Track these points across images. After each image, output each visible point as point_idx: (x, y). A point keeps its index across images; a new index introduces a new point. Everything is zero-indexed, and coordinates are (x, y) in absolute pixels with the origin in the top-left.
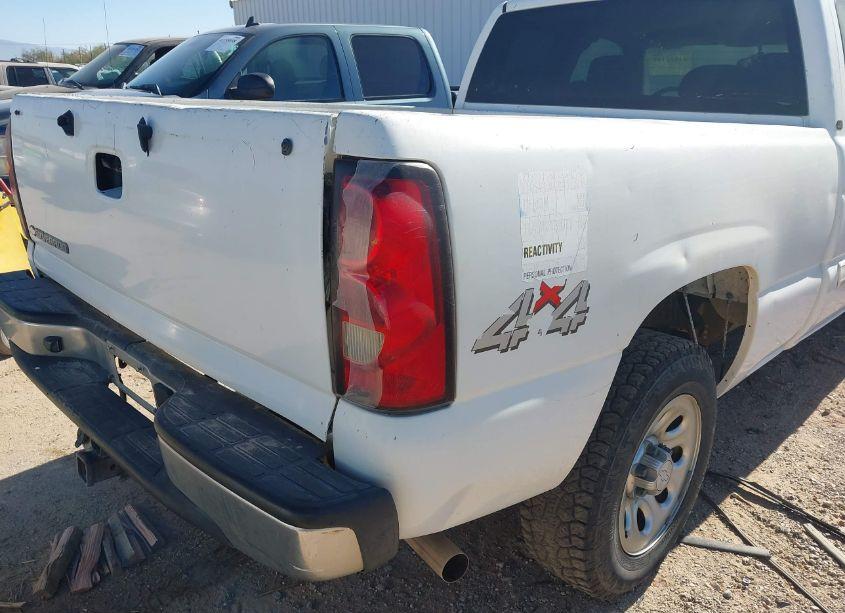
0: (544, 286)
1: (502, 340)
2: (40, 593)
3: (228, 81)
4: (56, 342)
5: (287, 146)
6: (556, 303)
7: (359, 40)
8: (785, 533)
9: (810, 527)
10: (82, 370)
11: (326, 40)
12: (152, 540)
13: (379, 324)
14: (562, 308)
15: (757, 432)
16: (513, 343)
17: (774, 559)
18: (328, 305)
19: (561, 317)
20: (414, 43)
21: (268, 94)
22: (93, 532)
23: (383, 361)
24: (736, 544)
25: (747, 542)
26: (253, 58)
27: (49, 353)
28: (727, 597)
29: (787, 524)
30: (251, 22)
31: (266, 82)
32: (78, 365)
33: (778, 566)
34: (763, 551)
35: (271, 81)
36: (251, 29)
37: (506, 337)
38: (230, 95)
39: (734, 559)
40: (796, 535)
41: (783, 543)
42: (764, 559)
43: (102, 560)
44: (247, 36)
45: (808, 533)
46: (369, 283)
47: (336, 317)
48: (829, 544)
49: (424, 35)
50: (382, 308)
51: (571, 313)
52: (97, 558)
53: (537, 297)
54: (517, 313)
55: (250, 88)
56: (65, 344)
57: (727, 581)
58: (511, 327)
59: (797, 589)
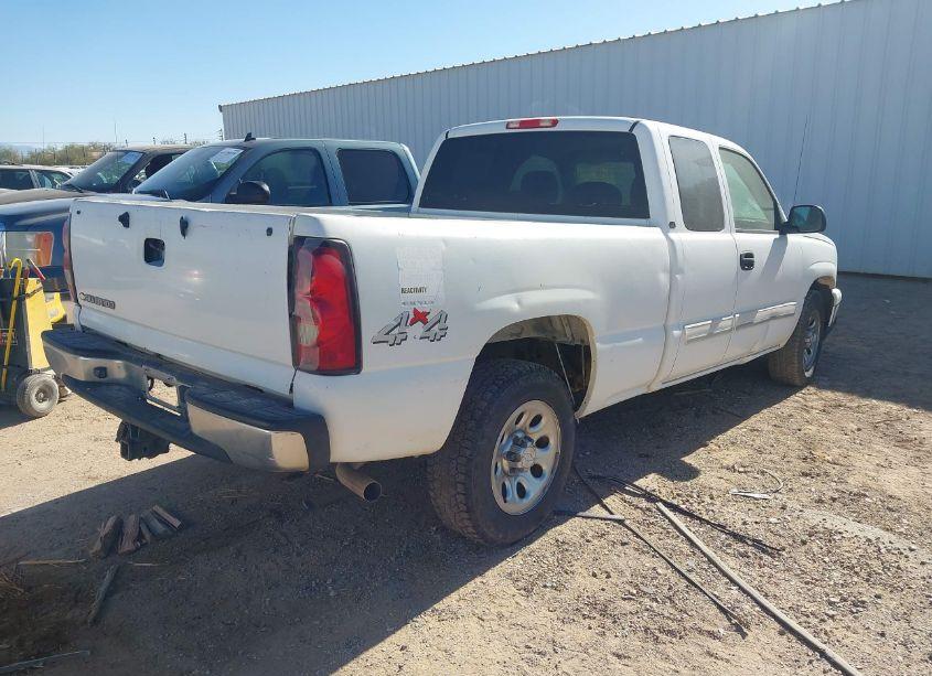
0: (415, 311)
1: (390, 338)
2: (95, 554)
3: (229, 187)
4: (102, 371)
5: (270, 232)
6: (425, 322)
7: (344, 153)
8: (641, 509)
9: (660, 505)
10: (120, 390)
11: (315, 152)
12: (177, 523)
13: (316, 322)
14: (428, 325)
15: (647, 456)
16: (398, 341)
17: (627, 522)
18: (290, 315)
19: (429, 330)
20: (393, 155)
21: (264, 199)
22: (131, 520)
23: (319, 343)
24: (605, 514)
25: (612, 513)
26: (250, 170)
27: (97, 379)
28: (588, 541)
29: (644, 504)
30: (249, 138)
31: (263, 189)
32: (117, 387)
33: (629, 525)
34: (621, 517)
35: (266, 188)
36: (248, 144)
37: (393, 336)
38: (230, 200)
39: (599, 522)
40: (648, 509)
41: (638, 514)
42: (621, 522)
43: (140, 536)
44: (245, 149)
45: (658, 509)
46: (312, 300)
47: (294, 320)
48: (670, 514)
49: (404, 150)
50: (318, 313)
51: (436, 328)
52: (136, 534)
53: (412, 316)
54: (399, 324)
55: (247, 193)
56: (108, 374)
57: (590, 533)
58: (396, 331)
59: (638, 536)
